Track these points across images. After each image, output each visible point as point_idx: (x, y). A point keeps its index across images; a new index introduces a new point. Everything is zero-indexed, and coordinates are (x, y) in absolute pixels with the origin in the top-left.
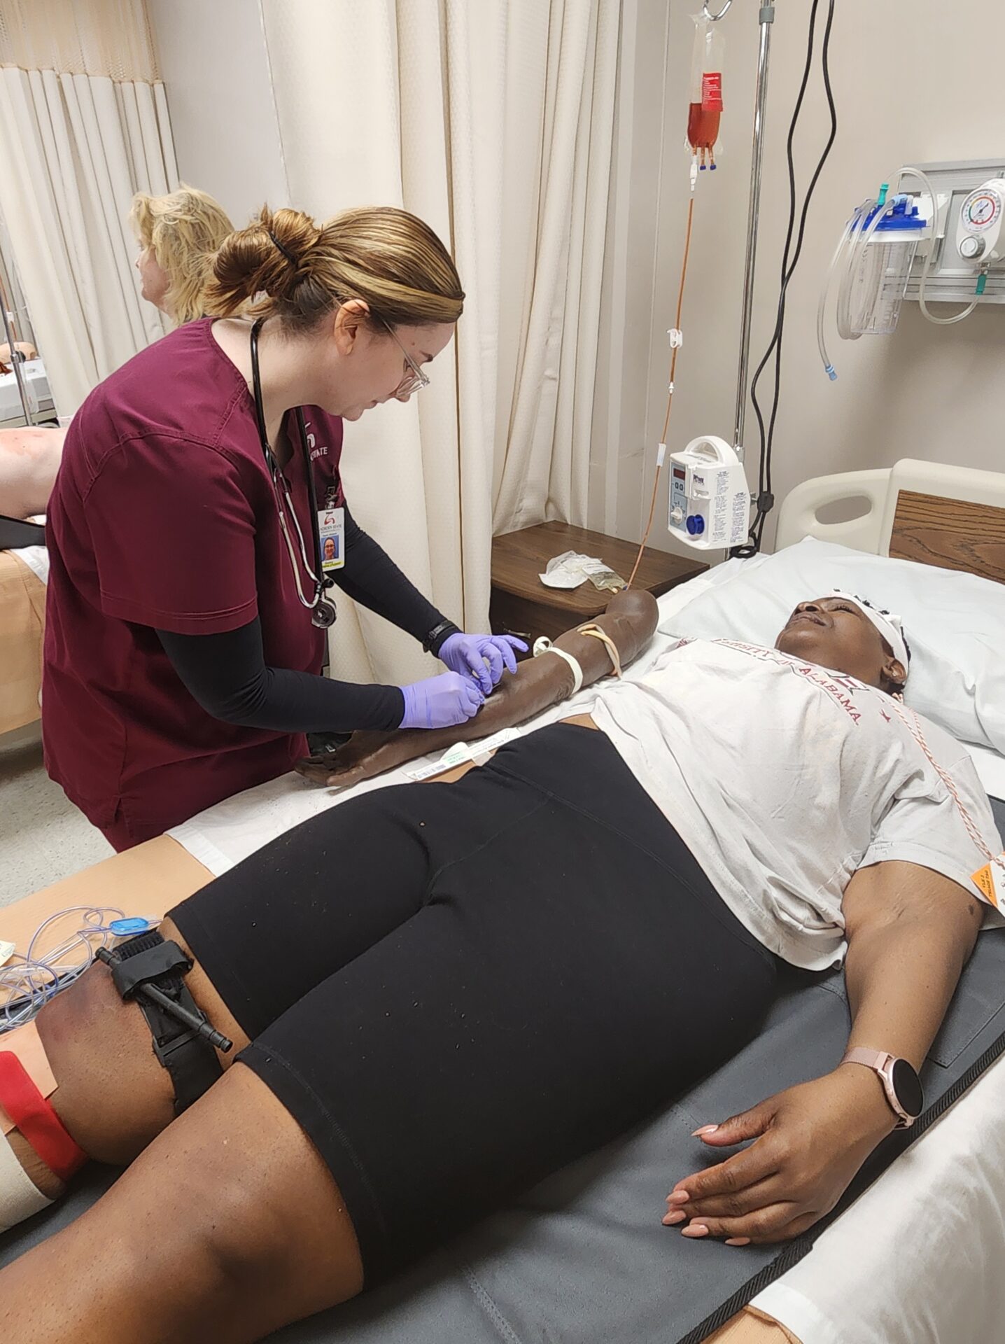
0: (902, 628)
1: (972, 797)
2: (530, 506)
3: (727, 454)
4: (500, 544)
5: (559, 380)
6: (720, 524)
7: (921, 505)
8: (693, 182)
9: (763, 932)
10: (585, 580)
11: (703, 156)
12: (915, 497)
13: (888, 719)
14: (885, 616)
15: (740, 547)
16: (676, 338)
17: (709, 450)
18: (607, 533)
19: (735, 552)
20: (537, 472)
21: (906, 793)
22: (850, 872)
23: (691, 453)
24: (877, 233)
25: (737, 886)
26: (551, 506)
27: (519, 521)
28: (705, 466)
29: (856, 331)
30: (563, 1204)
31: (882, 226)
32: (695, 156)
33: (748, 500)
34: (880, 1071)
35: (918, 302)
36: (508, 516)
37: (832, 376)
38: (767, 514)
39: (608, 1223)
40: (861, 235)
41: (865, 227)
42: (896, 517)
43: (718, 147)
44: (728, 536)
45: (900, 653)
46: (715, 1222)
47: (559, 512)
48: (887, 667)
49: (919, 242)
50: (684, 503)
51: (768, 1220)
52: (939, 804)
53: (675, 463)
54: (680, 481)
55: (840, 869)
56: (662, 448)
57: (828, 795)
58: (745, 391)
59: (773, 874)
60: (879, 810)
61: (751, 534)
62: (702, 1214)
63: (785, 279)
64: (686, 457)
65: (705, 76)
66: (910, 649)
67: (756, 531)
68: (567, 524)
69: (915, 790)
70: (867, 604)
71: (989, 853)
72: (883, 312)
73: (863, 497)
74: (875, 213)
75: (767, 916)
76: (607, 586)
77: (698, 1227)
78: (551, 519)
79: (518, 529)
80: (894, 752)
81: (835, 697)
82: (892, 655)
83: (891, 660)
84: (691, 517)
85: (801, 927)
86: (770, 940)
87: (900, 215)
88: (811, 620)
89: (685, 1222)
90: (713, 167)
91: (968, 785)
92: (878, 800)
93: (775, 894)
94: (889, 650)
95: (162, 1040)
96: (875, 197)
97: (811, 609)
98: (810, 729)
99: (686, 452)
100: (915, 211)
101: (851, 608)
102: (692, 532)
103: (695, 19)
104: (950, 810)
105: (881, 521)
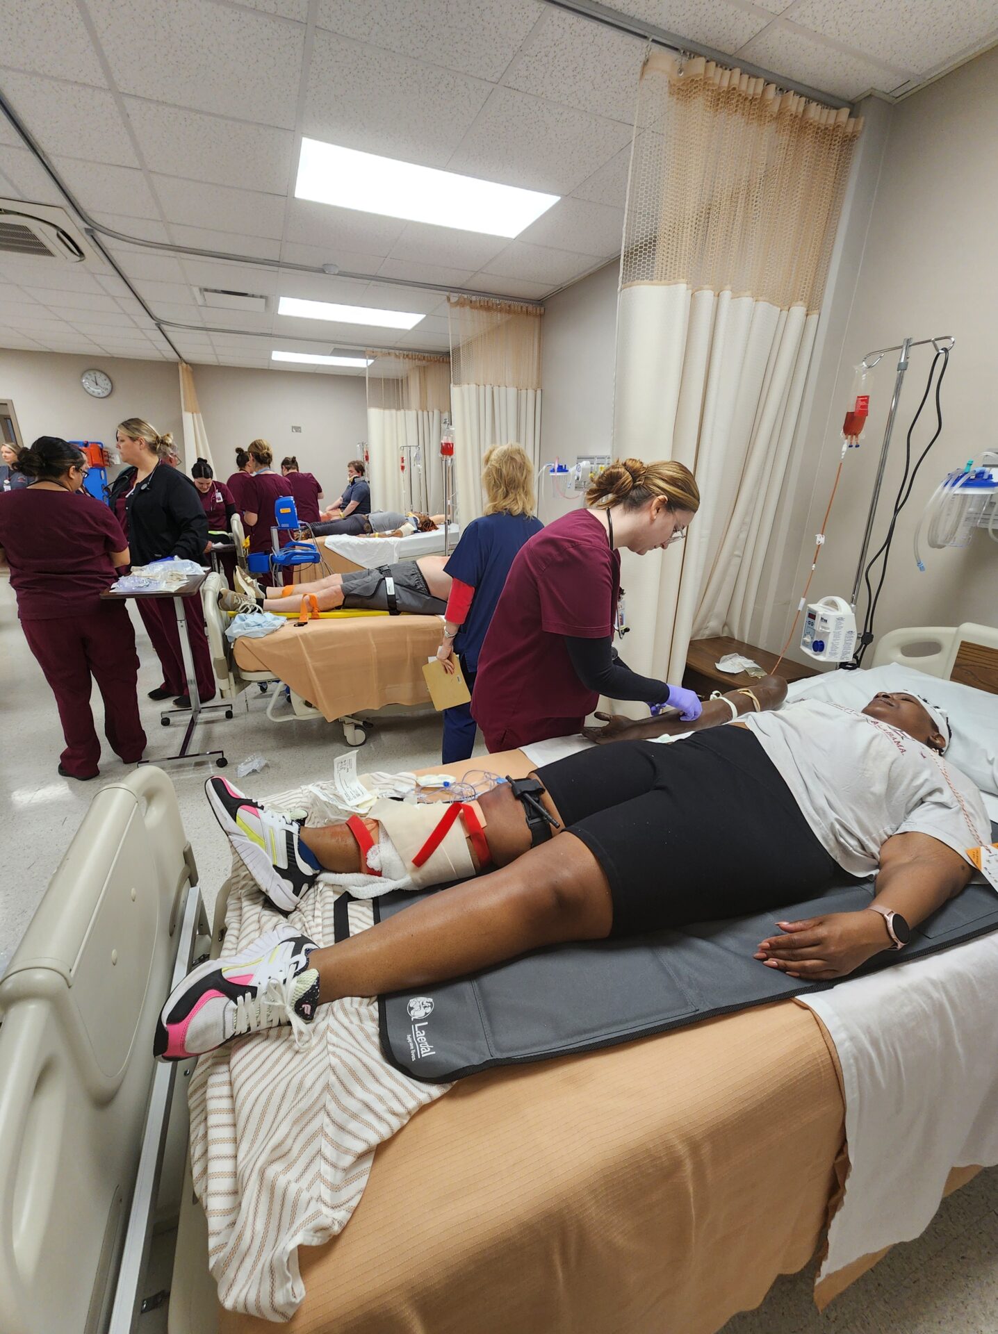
0: (947, 718)
1: (975, 809)
2: (714, 625)
3: (845, 608)
4: (694, 645)
5: (742, 558)
6: (834, 647)
7: (976, 651)
8: (843, 454)
9: (828, 845)
10: (742, 670)
11: (851, 440)
12: (973, 647)
13: (925, 757)
14: (937, 710)
15: (846, 663)
16: (820, 539)
17: (834, 605)
18: (760, 647)
19: (843, 665)
20: (720, 607)
21: (930, 799)
22: (887, 835)
23: (821, 605)
24: (961, 488)
25: (816, 817)
26: (726, 628)
27: (706, 634)
28: (829, 613)
29: (942, 544)
30: (705, 937)
31: (965, 485)
32: (846, 441)
33: (855, 636)
34: (886, 916)
35: (987, 529)
36: (699, 630)
37: (922, 569)
38: (868, 646)
39: (726, 949)
40: (950, 489)
41: (954, 485)
42: (958, 657)
43: (862, 436)
44: (839, 655)
45: (944, 731)
46: (781, 962)
47: (731, 632)
48: (933, 737)
49: (992, 495)
50: (812, 632)
51: (810, 965)
52: (950, 808)
53: (810, 610)
54: (811, 620)
55: (881, 831)
56: (803, 601)
57: (879, 788)
58: (862, 573)
59: (838, 817)
60: (911, 805)
61: (855, 656)
62: (776, 957)
63: (897, 511)
64: (819, 608)
65: (858, 397)
66: (952, 732)
67: (859, 655)
68: (734, 639)
69: (936, 797)
70: (926, 701)
71: (980, 842)
72: (962, 534)
73: (935, 643)
74: (962, 477)
75: (831, 836)
76: (756, 675)
77: (773, 962)
78: (725, 635)
79: (704, 638)
80: (925, 775)
81: (891, 739)
82: (938, 732)
83: (936, 734)
84: (816, 641)
85: (851, 849)
86: (832, 851)
87: (980, 479)
88: (885, 702)
89: (766, 959)
90: (857, 446)
91: (973, 803)
92: (912, 798)
93: (837, 826)
94: (935, 728)
95: (530, 817)
96: (964, 467)
97: (886, 696)
98: (872, 751)
99: (817, 604)
100: (990, 477)
101: (912, 699)
102: (815, 650)
103: (856, 368)
104: (958, 813)
105: (947, 657)
